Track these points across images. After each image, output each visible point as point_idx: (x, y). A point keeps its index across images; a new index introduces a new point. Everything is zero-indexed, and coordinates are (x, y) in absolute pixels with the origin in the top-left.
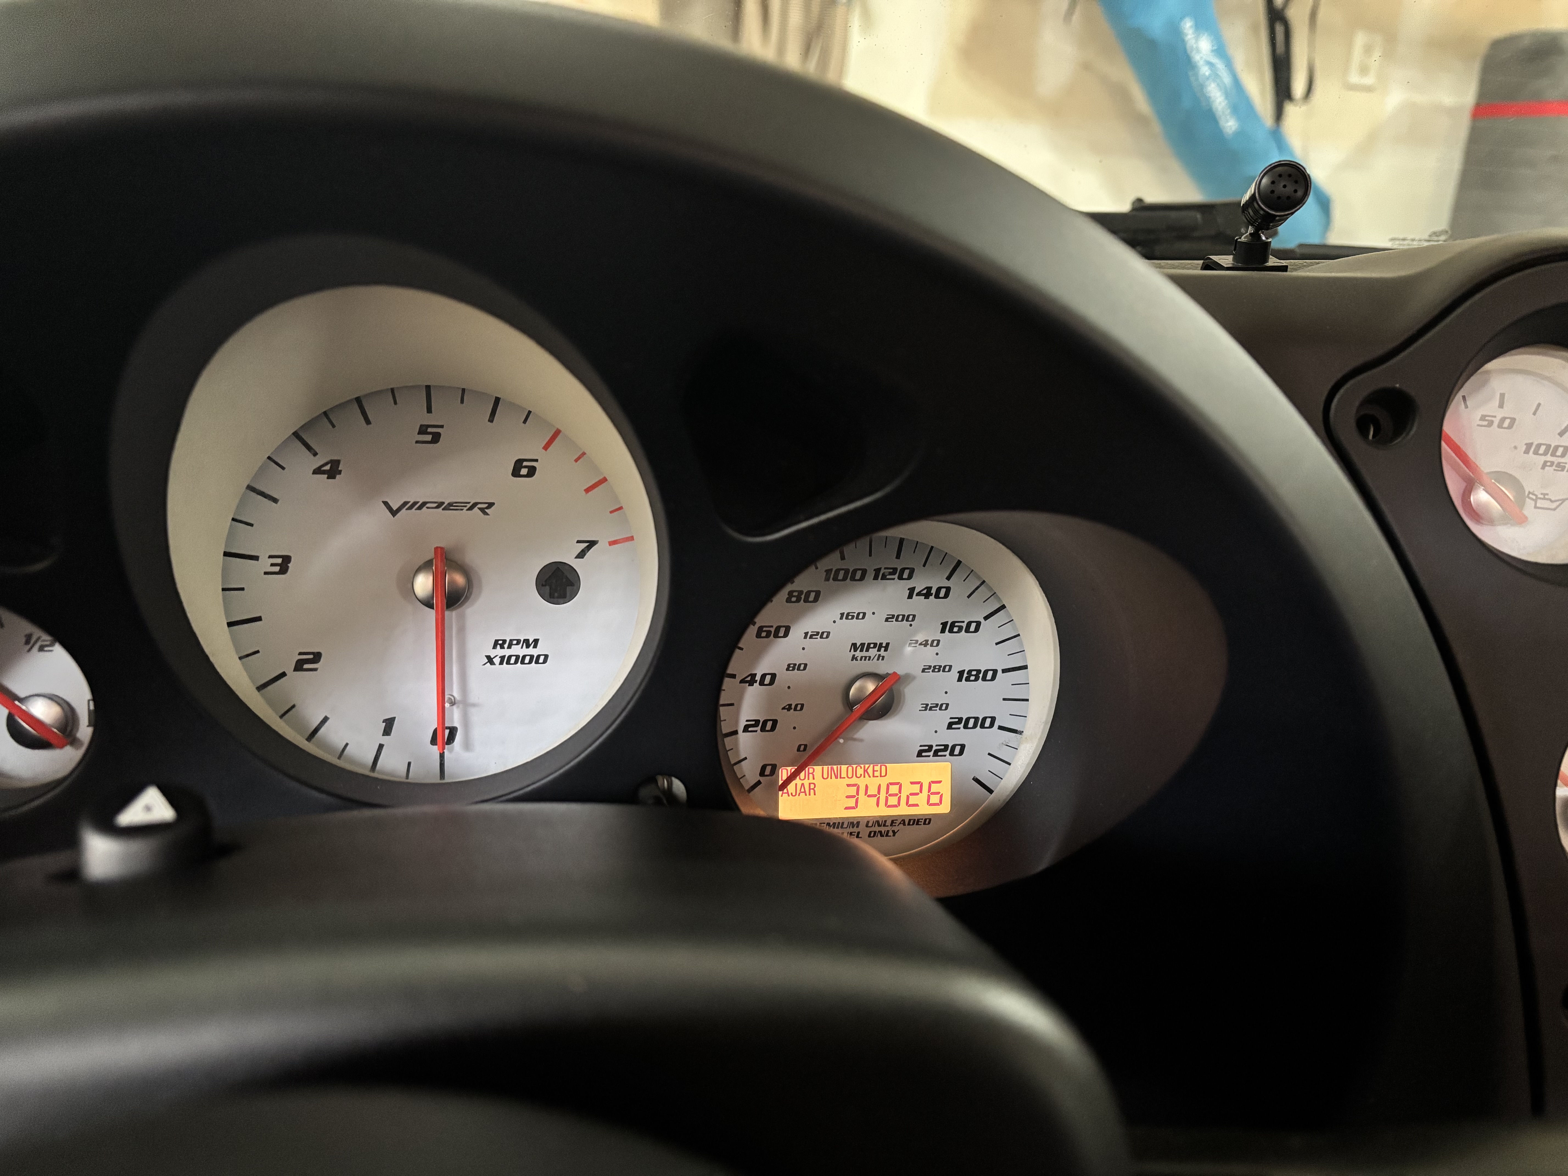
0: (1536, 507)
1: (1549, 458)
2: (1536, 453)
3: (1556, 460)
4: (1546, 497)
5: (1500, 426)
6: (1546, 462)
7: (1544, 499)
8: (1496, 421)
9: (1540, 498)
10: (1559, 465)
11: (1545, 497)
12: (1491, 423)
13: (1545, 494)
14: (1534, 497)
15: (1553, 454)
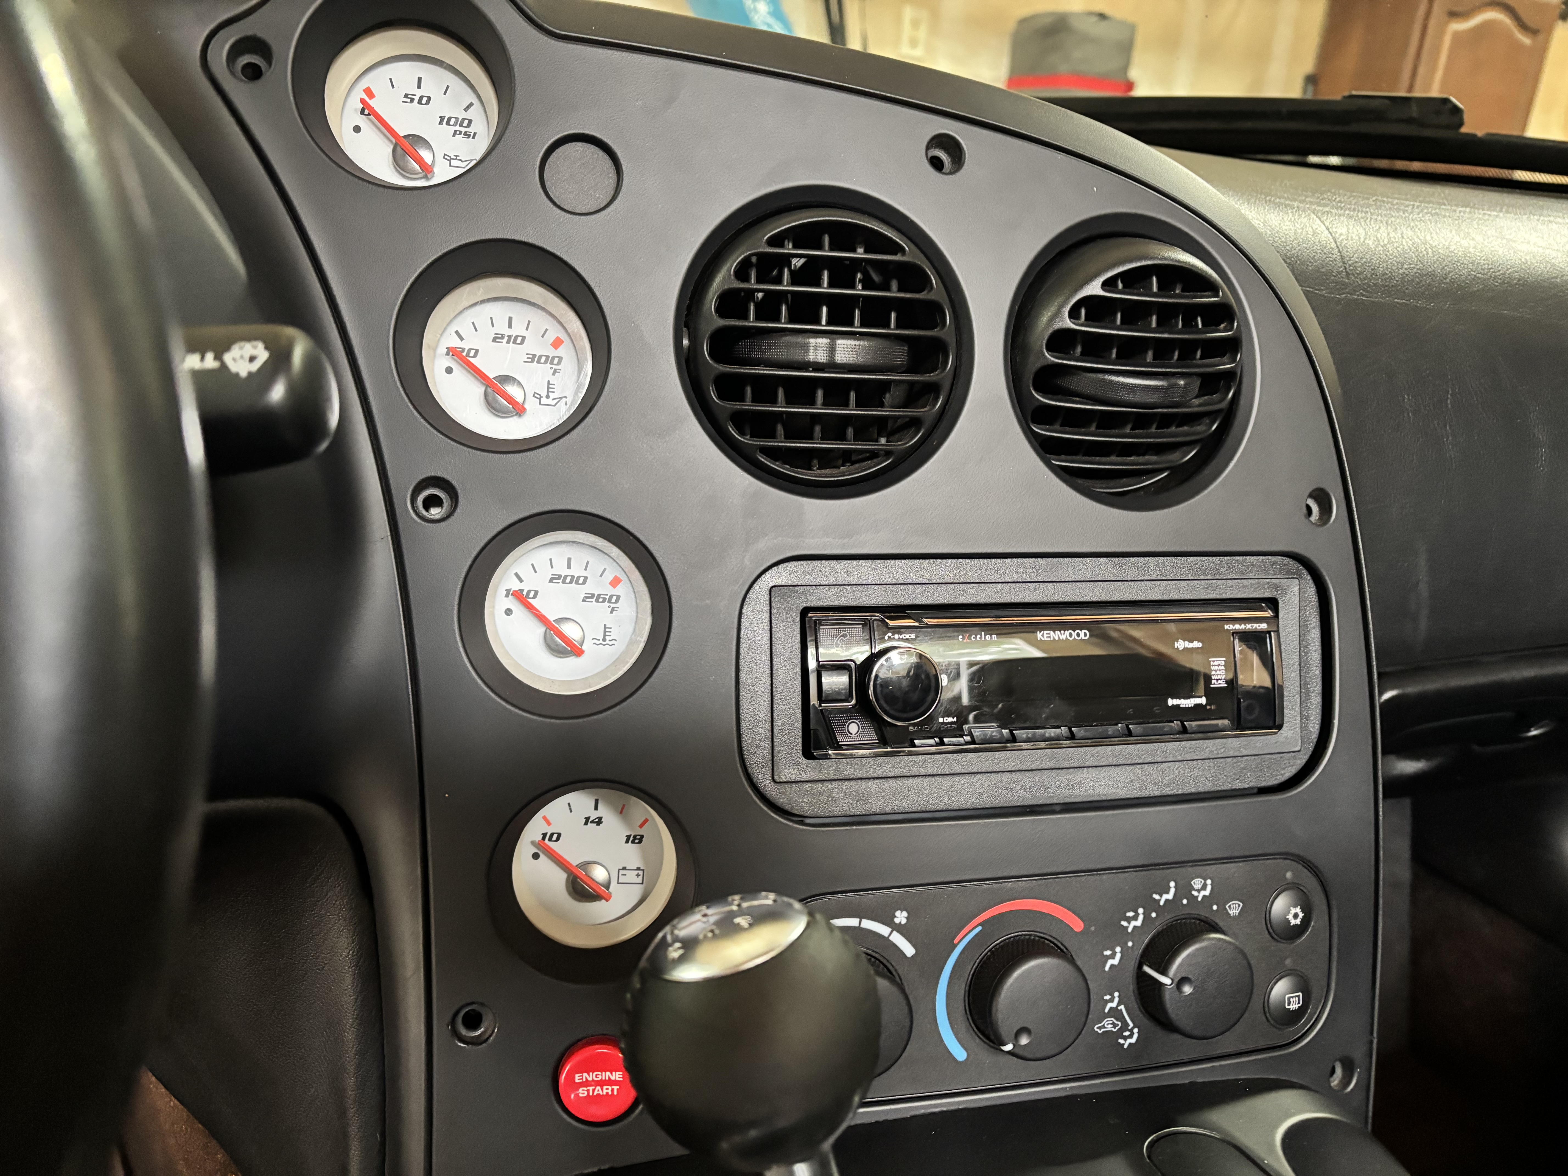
0: (450, 166)
1: (458, 128)
2: (448, 123)
3: (464, 130)
4: (458, 158)
5: (420, 102)
6: (455, 131)
7: (456, 159)
8: (417, 99)
9: (453, 159)
10: (465, 133)
11: (456, 158)
12: (412, 100)
13: (456, 156)
14: (449, 158)
15: (461, 125)
